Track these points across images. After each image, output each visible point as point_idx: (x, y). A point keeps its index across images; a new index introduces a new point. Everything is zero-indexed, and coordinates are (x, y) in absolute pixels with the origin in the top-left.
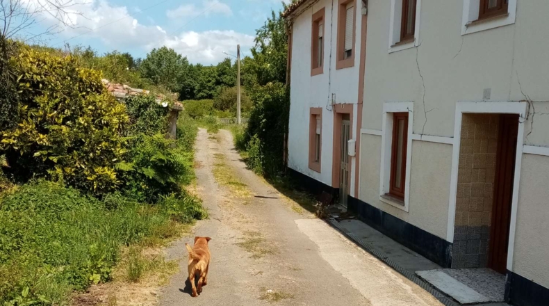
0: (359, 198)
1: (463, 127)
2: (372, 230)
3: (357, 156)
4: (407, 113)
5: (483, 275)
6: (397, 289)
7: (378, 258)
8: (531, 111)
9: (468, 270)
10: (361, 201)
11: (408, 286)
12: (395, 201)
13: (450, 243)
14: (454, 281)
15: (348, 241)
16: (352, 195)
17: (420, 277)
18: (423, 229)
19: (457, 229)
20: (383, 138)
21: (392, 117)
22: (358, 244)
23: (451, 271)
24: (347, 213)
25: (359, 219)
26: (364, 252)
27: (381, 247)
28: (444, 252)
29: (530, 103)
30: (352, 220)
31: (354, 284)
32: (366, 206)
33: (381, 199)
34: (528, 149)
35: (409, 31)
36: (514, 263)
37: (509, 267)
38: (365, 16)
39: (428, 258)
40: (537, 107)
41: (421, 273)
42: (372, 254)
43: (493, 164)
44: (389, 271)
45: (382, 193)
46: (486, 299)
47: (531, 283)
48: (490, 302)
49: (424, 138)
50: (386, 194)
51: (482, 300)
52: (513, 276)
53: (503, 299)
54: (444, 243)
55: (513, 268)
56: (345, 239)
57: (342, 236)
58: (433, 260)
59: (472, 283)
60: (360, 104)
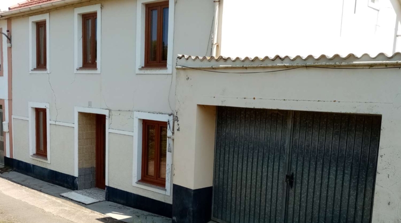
0: (14, 158)
1: (79, 118)
2: (26, 176)
3: (10, 132)
4: (46, 109)
5: (94, 191)
6: (54, 203)
7: (37, 190)
8: (111, 114)
9: (86, 190)
10: (15, 160)
11: (59, 201)
12: (40, 158)
13: (76, 177)
14: (81, 195)
15: (15, 184)
16: (8, 156)
17: (63, 196)
18: (60, 172)
19: (80, 170)
20: (30, 122)
21: (35, 110)
22: (22, 185)
23: (79, 191)
24: (5, 168)
25: (15, 171)
26: (27, 188)
27: (36, 185)
28: (73, 182)
29: (110, 111)
30: (10, 172)
31: (31, 203)
32: (19, 162)
33: (31, 157)
34: (111, 131)
35: (42, 62)
36: (109, 182)
37: (107, 184)
38: (10, 48)
39: (64, 187)
40: (113, 112)
41: (63, 194)
42: (33, 188)
43: (95, 136)
44: (46, 196)
45: (31, 154)
46: (98, 201)
47: (117, 189)
48: (99, 202)
49: (57, 123)
50: (34, 155)
51: (95, 201)
52: (109, 188)
53: (105, 199)
54: (74, 178)
55: (108, 184)
56: (12, 183)
57: (9, 181)
58: (68, 188)
59: (90, 195)
60: (10, 100)
